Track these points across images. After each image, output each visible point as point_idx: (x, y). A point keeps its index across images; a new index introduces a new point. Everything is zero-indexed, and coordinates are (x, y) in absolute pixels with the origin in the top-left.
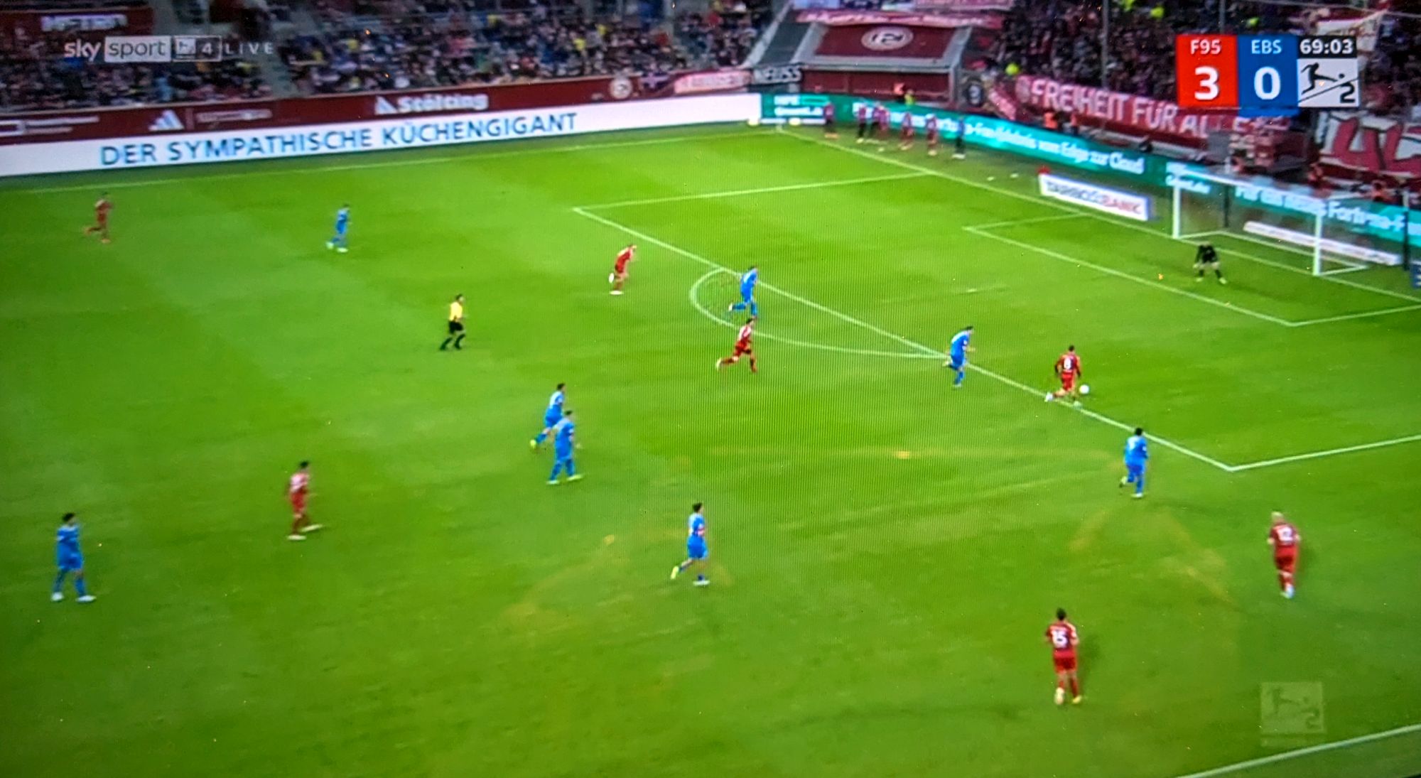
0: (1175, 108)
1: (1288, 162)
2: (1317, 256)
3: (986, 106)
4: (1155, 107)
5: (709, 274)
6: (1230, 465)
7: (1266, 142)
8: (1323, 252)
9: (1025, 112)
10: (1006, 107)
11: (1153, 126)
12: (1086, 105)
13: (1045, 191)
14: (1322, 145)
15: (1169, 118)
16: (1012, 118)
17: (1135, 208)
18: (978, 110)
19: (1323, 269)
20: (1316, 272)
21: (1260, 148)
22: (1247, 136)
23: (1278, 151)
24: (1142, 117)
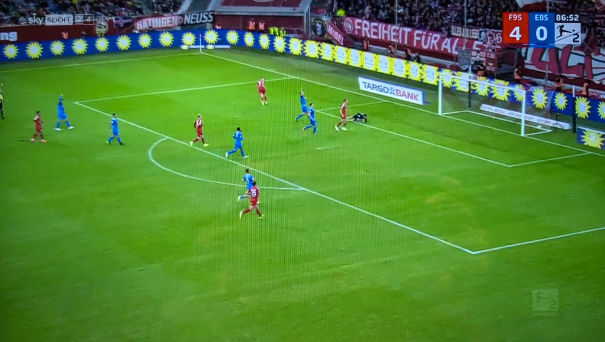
0: (438, 36)
1: (505, 68)
2: (523, 124)
3: (326, 36)
4: (427, 36)
5: (160, 141)
6: (473, 251)
7: (493, 56)
8: (526, 122)
9: (349, 39)
10: (338, 36)
11: (425, 47)
12: (386, 35)
13: (362, 87)
14: (525, 58)
15: (435, 42)
16: (342, 44)
17: (415, 97)
18: (321, 38)
19: (526, 132)
20: (522, 134)
21: (489, 60)
22: (481, 52)
23: (500, 61)
24: (419, 42)
